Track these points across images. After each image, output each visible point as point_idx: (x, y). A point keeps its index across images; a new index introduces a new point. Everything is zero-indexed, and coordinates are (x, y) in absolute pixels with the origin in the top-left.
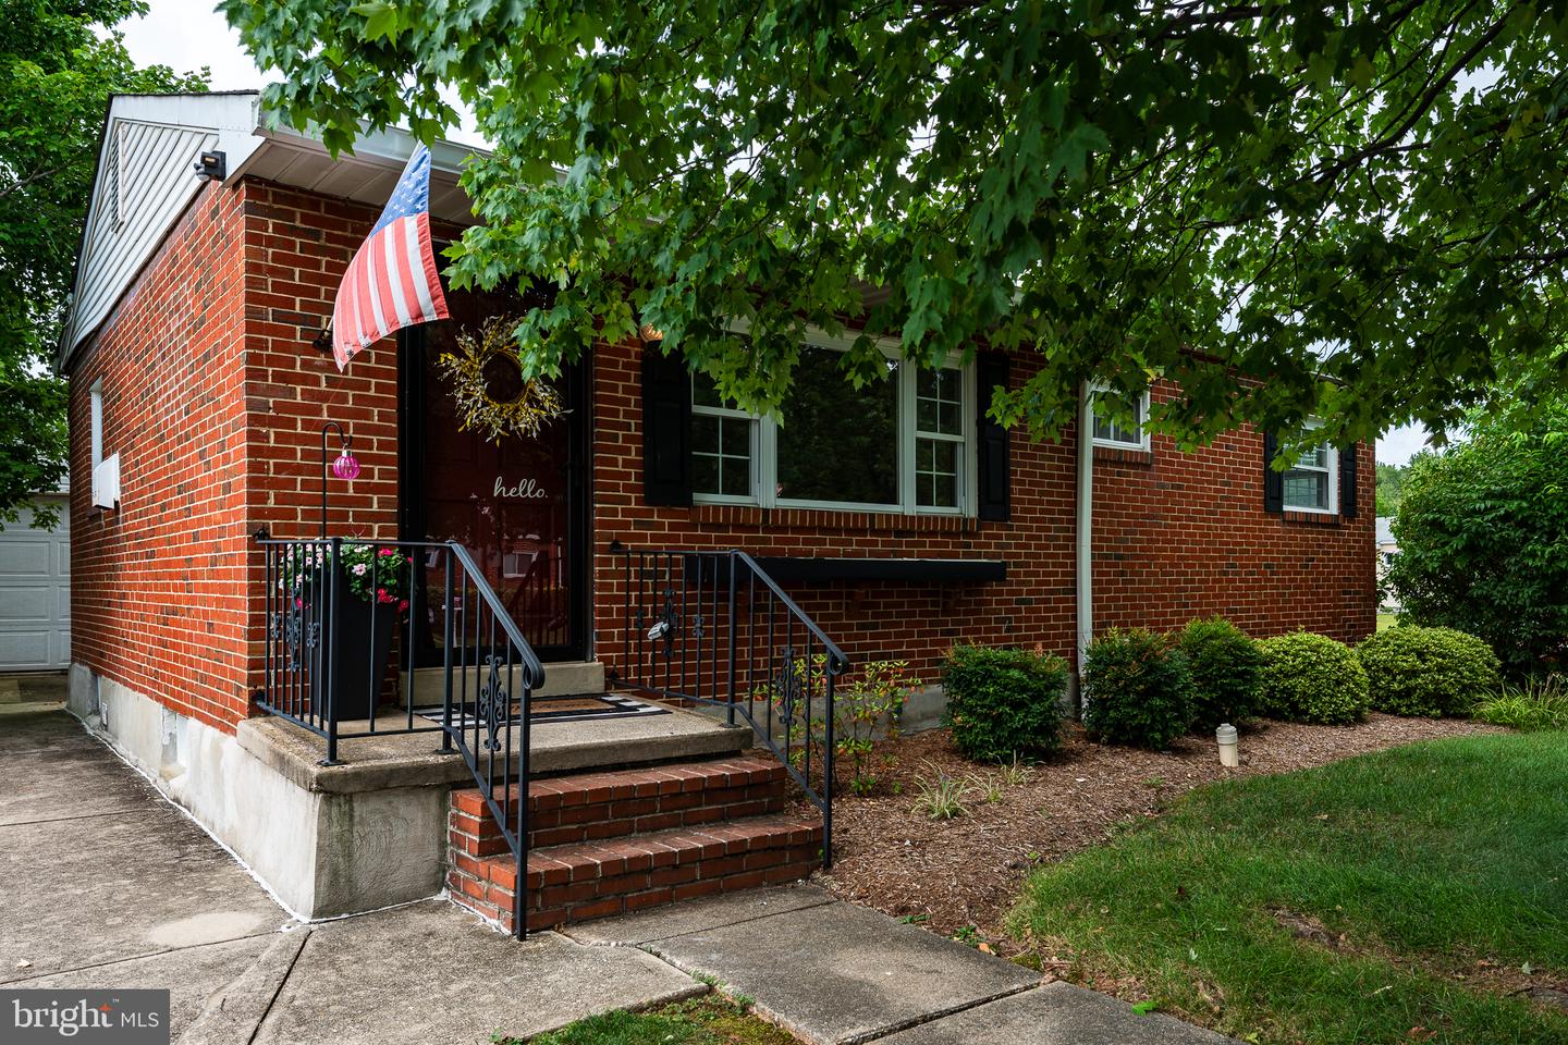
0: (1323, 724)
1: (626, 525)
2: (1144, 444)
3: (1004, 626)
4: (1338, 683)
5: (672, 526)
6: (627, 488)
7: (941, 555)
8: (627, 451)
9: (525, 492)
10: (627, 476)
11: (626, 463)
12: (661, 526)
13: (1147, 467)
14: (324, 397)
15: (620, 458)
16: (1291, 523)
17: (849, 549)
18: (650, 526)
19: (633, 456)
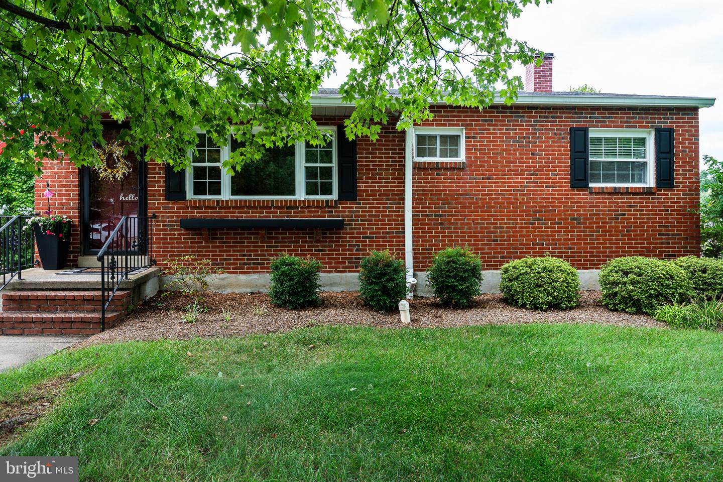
0: (527, 308)
1: (159, 208)
2: (462, 158)
3: (355, 249)
4: (538, 286)
5: (178, 208)
6: (159, 195)
7: (314, 216)
8: (160, 182)
9: (131, 198)
10: (159, 191)
11: (159, 186)
12: (173, 208)
13: (462, 169)
14: (56, 173)
15: (157, 185)
16: (596, 193)
17: (262, 215)
18: (168, 208)
19: (162, 184)
